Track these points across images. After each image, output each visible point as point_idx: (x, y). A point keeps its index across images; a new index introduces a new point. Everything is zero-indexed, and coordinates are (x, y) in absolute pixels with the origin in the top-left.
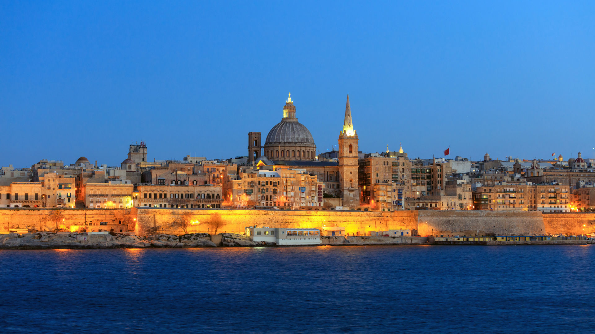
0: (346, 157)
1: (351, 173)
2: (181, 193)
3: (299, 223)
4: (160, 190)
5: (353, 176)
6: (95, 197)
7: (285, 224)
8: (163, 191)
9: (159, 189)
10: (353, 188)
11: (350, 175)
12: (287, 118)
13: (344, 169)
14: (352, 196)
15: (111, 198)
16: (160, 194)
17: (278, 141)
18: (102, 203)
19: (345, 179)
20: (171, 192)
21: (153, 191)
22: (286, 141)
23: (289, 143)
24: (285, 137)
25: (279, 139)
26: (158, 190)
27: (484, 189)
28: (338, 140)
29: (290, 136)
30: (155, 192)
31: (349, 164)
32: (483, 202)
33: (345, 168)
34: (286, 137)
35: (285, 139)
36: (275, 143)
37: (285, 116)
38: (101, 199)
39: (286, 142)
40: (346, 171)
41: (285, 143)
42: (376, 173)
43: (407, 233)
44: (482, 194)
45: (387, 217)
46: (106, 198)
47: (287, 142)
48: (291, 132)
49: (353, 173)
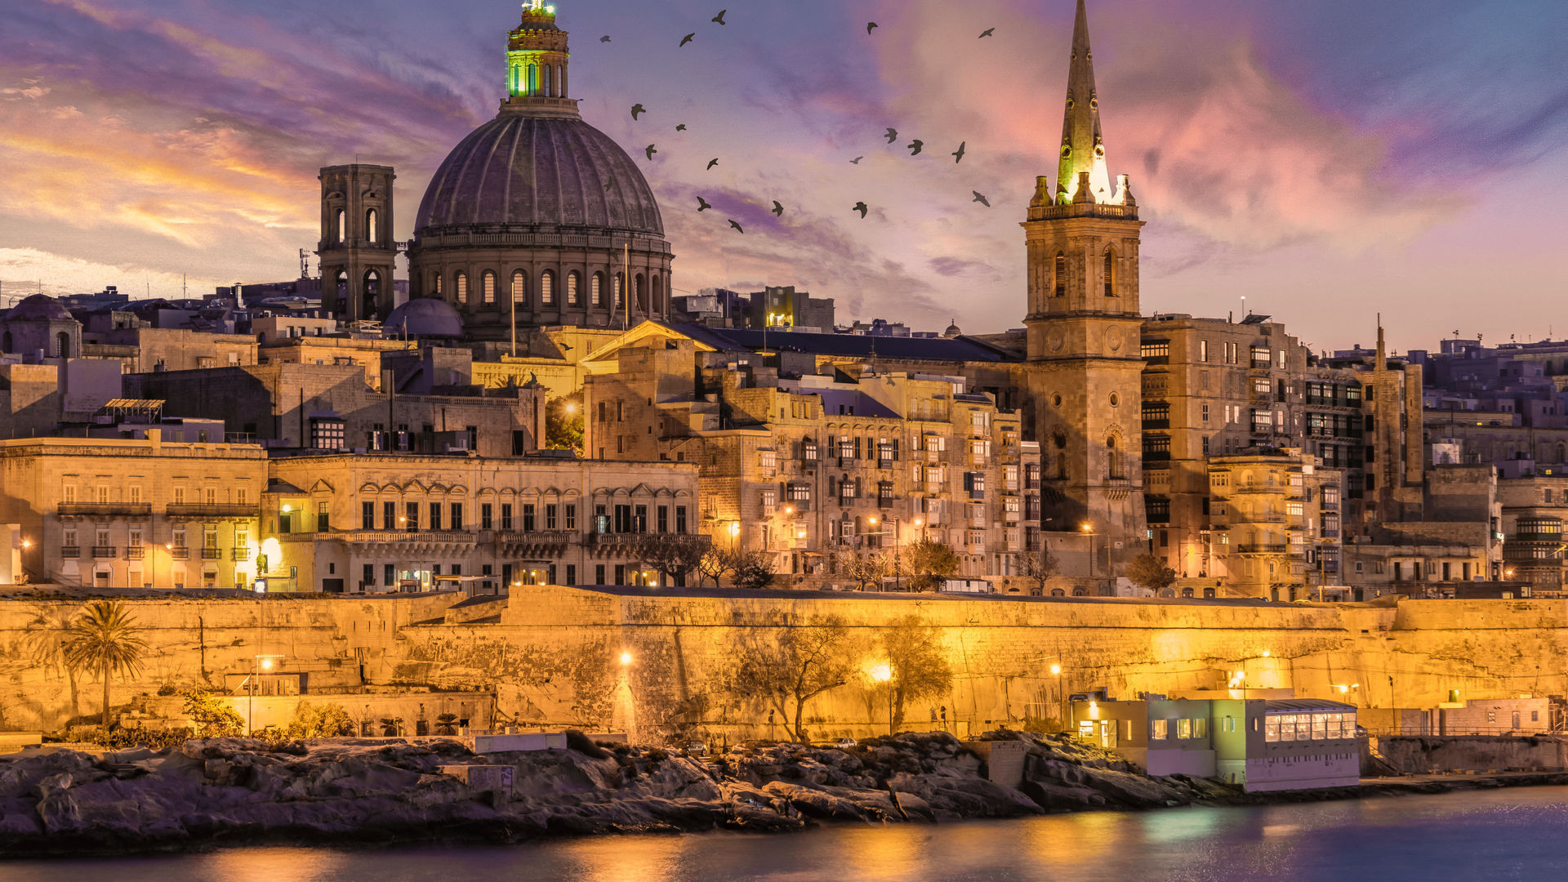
0: (1096, 315)
1: (1114, 401)
2: (525, 500)
3: (1123, 669)
4: (434, 484)
5: (1122, 417)
6: (87, 524)
7: (1082, 675)
8: (448, 491)
9: (429, 476)
10: (1122, 478)
11: (1111, 409)
12: (534, 97)
13: (1086, 379)
14: (1121, 524)
15: (164, 527)
16: (432, 505)
17: (526, 220)
18: (119, 561)
19: (1092, 429)
20: (481, 492)
21: (402, 489)
22: (563, 217)
23: (581, 229)
24: (556, 200)
25: (531, 208)
26: (426, 483)
27: (1543, 489)
28: (1022, 224)
29: (581, 193)
30: (413, 495)
31: (1108, 353)
32: (1542, 555)
33: (1090, 373)
34: (561, 197)
35: (557, 209)
36: (508, 227)
37: (521, 85)
38: (117, 532)
39: (568, 227)
40: (1097, 387)
41: (559, 229)
42: (1199, 400)
43: (1535, 717)
44: (1539, 513)
45: (1365, 635)
46: (143, 528)
47: (570, 227)
48: (581, 175)
49: (1120, 399)
